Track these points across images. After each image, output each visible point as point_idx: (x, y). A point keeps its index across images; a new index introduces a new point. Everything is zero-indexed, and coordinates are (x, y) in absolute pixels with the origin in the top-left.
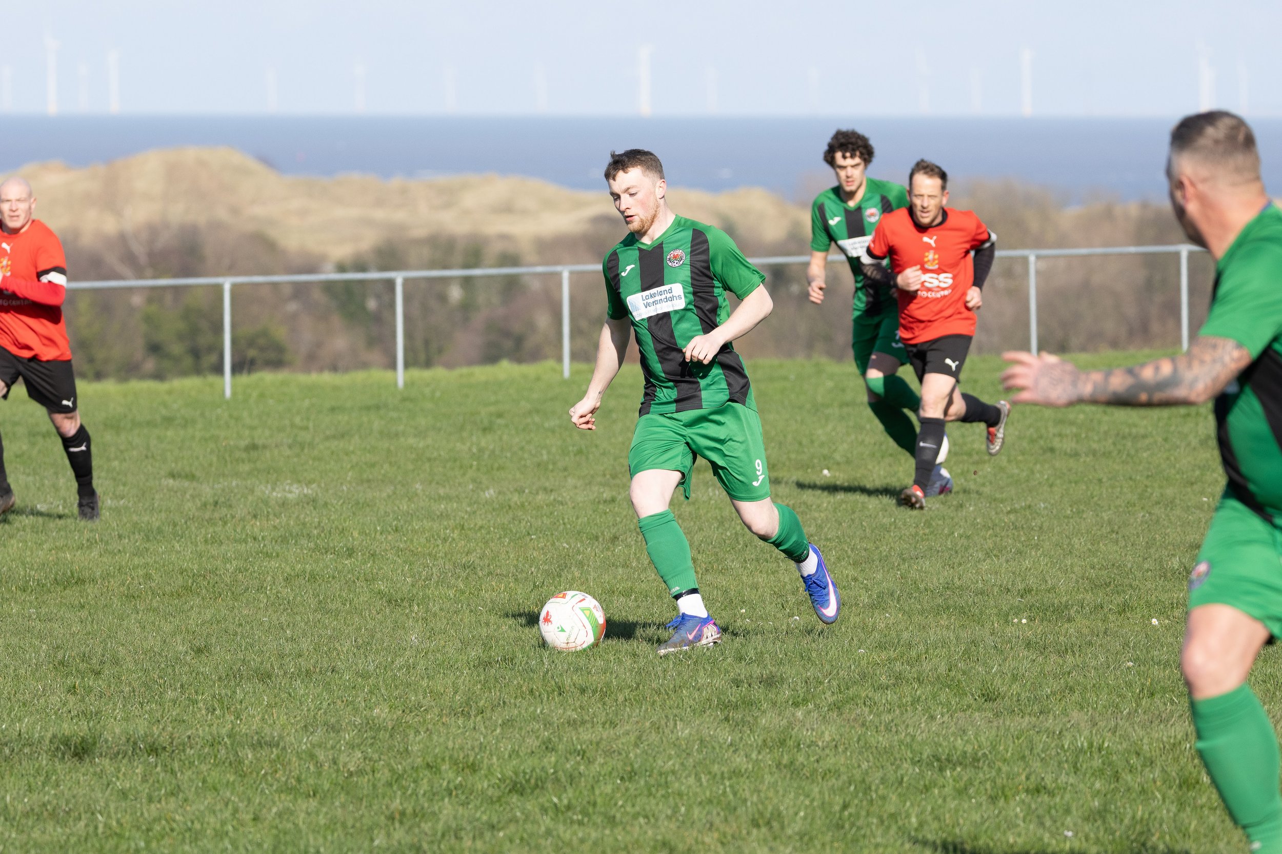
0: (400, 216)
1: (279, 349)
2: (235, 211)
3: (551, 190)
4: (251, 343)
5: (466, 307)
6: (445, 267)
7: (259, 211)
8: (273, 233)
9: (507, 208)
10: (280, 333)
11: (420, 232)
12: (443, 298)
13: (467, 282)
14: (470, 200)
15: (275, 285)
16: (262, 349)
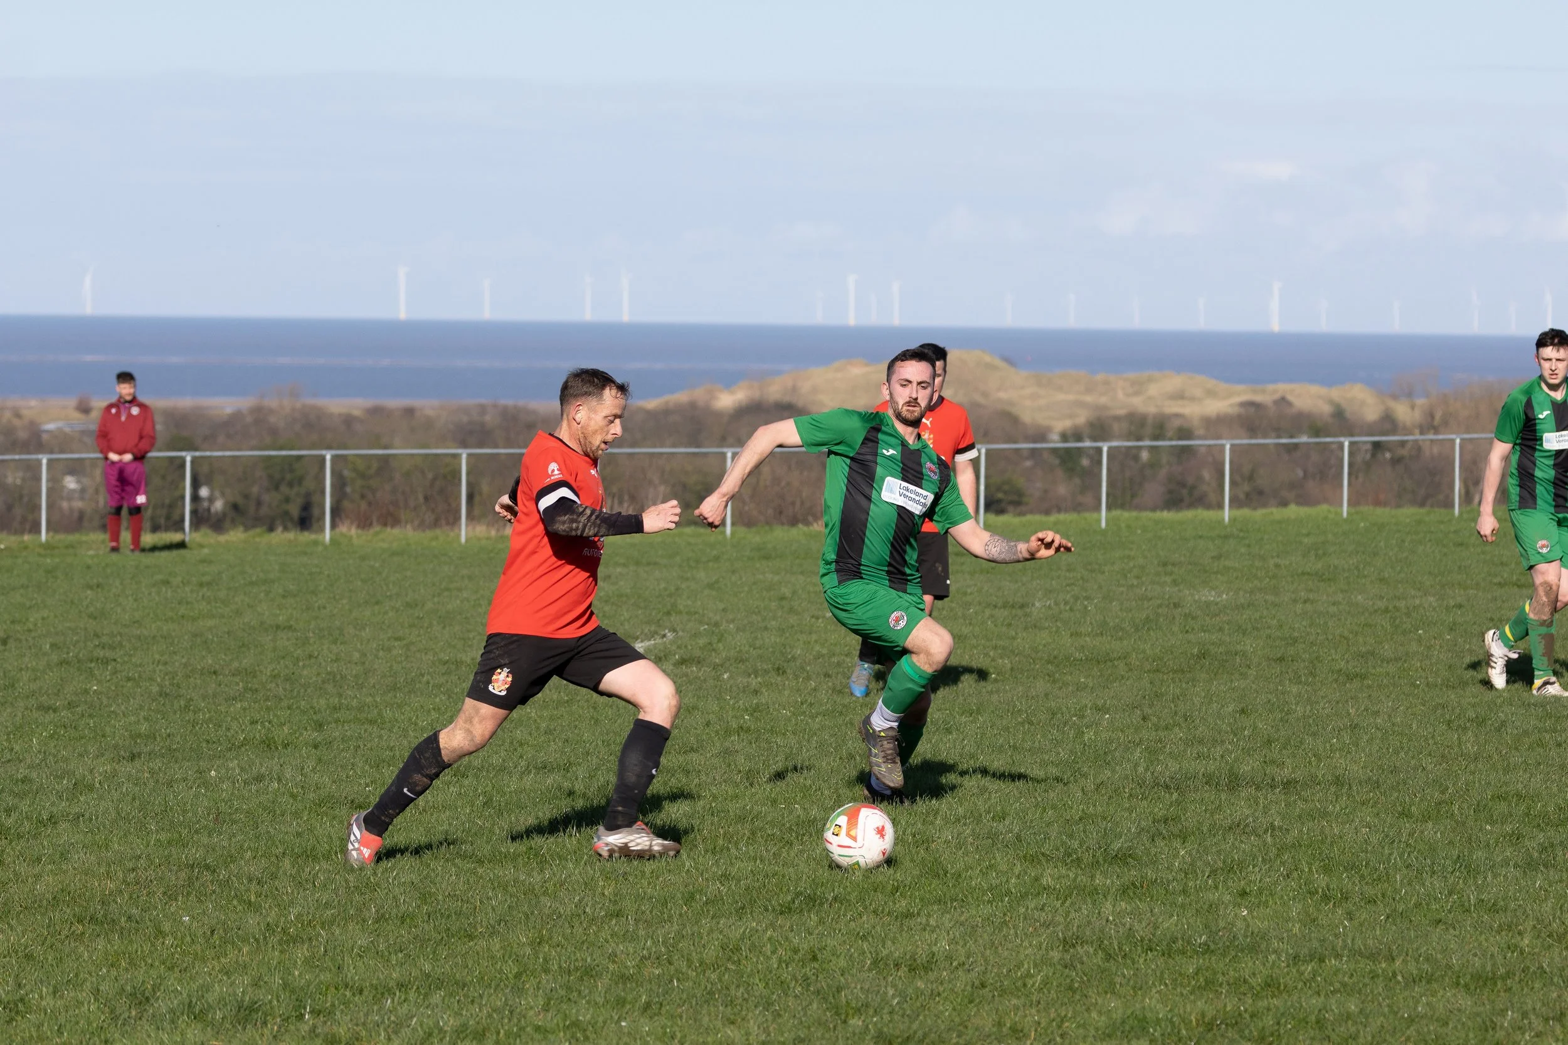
0: (1103, 400)
1: (1020, 494)
2: (985, 394)
3: (1211, 383)
4: (999, 489)
5: (1153, 465)
6: (1139, 439)
7: (1003, 395)
8: (1015, 410)
9: (1180, 396)
10: (1021, 482)
11: (1122, 412)
12: (1136, 458)
13: (1152, 449)
14: (1153, 390)
15: (1017, 450)
16: (1005, 493)
